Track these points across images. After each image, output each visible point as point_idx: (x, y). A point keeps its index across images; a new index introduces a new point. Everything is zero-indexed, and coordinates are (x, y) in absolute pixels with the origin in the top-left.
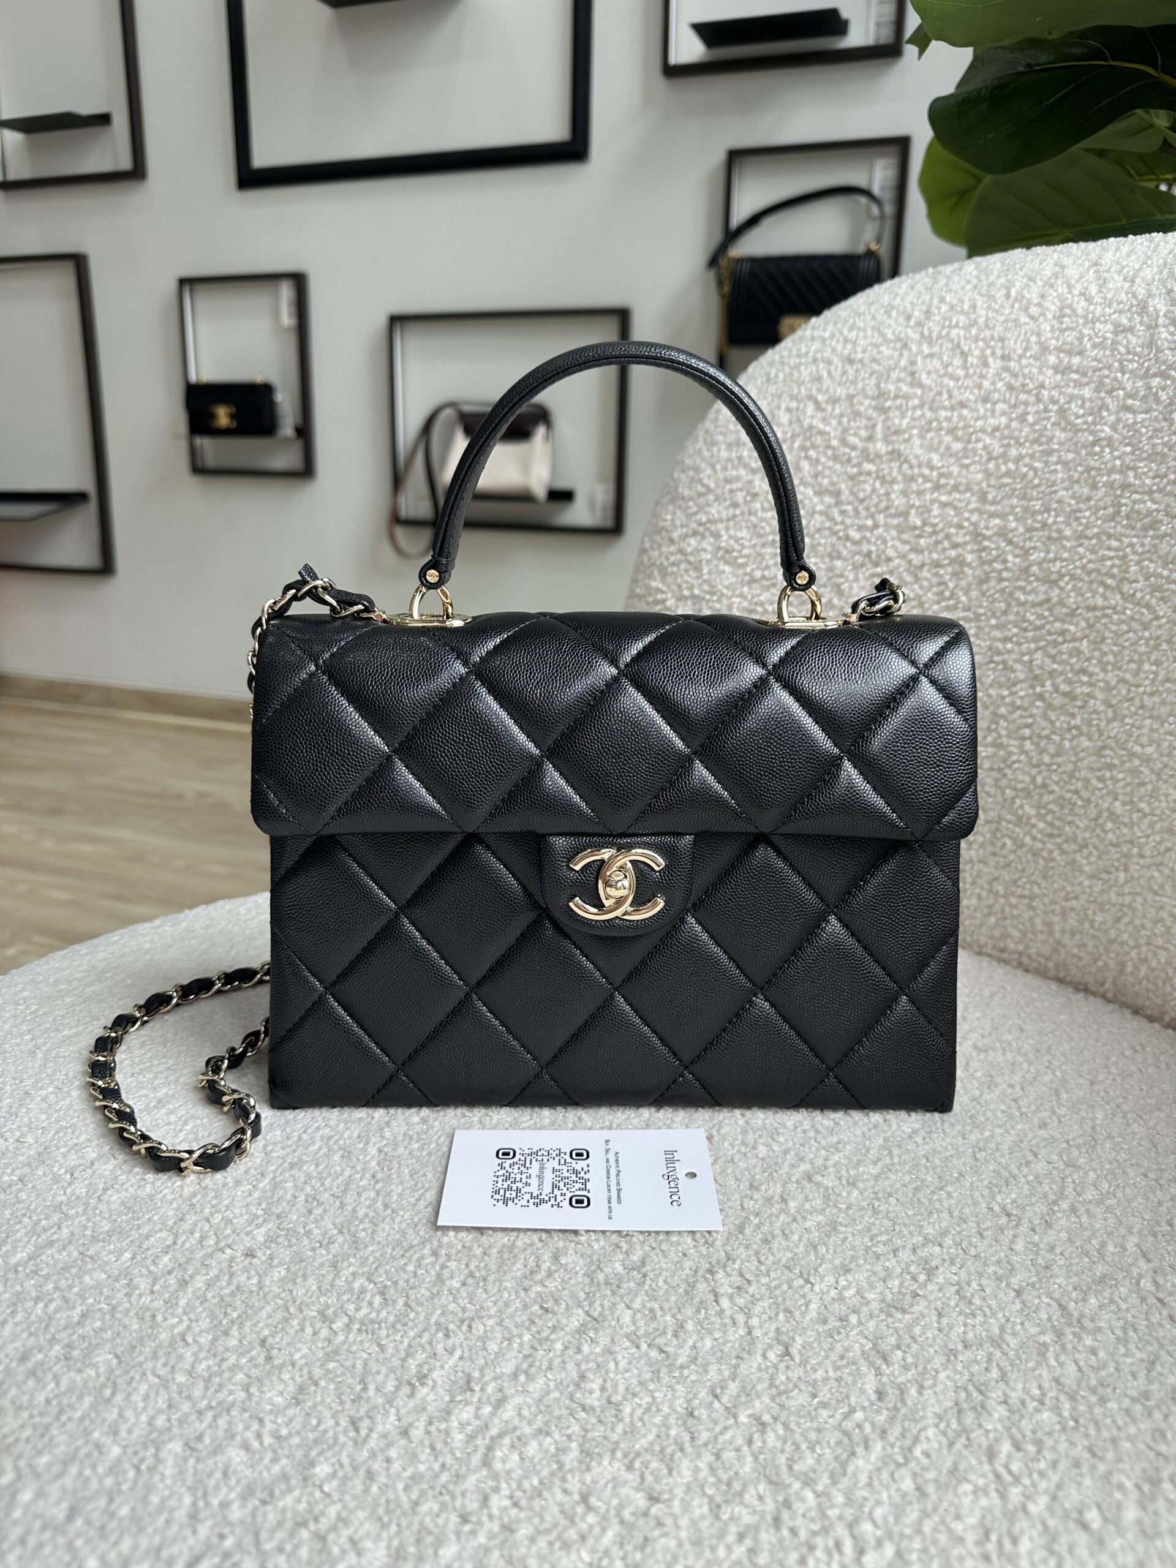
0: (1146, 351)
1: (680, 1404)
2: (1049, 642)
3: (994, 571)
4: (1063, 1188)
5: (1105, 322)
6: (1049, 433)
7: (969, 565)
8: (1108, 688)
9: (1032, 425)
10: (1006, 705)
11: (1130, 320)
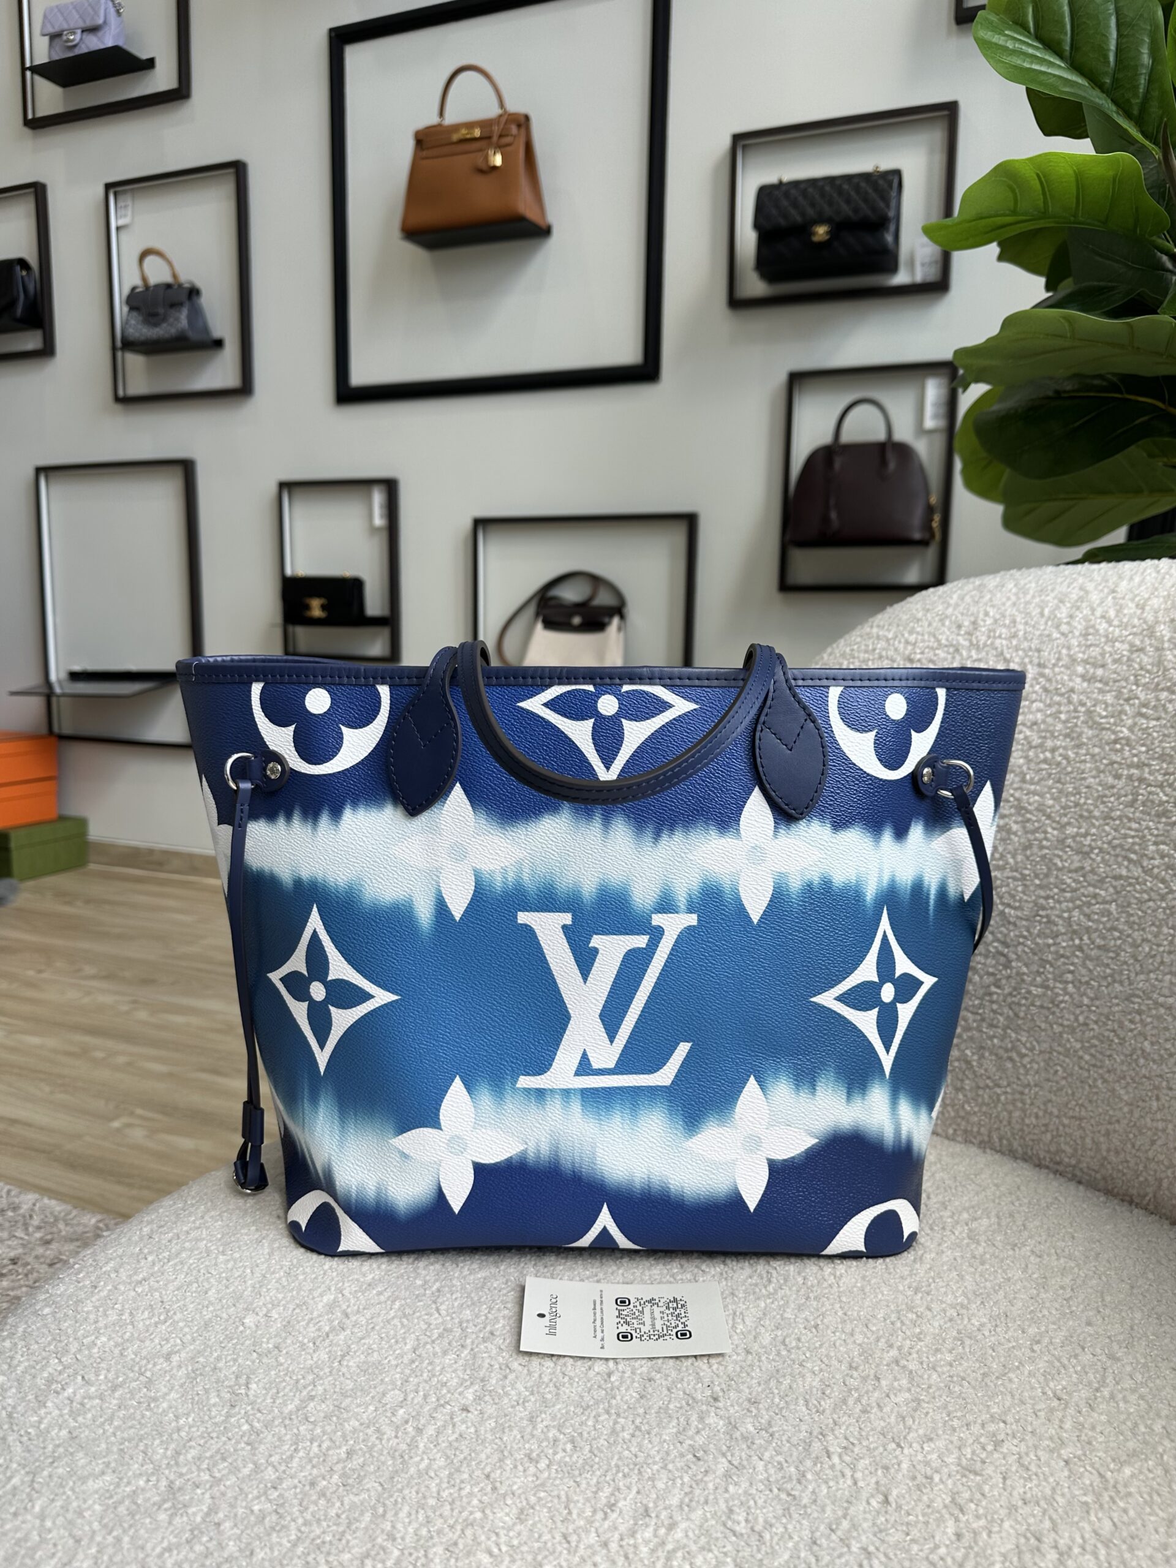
0: (1155, 670)
1: (806, 1534)
2: (1084, 903)
3: (1036, 839)
4: (1104, 1377)
5: (1122, 642)
6: (1078, 729)
7: (1015, 834)
8: (1135, 945)
9: (1064, 722)
10: (1050, 952)
11: (1142, 641)
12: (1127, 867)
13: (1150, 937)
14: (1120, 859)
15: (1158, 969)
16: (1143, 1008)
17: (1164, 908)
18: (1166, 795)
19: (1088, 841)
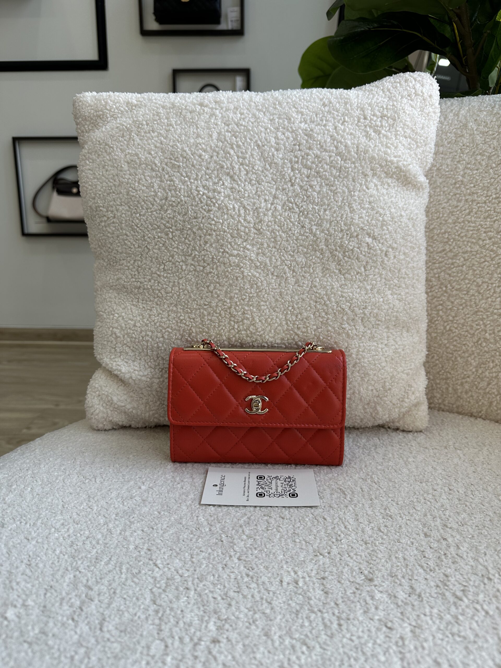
12: (470, 247)
13: (487, 280)
14: (465, 243)
15: (492, 296)
16: (485, 317)
17: (494, 265)
19: (446, 236)
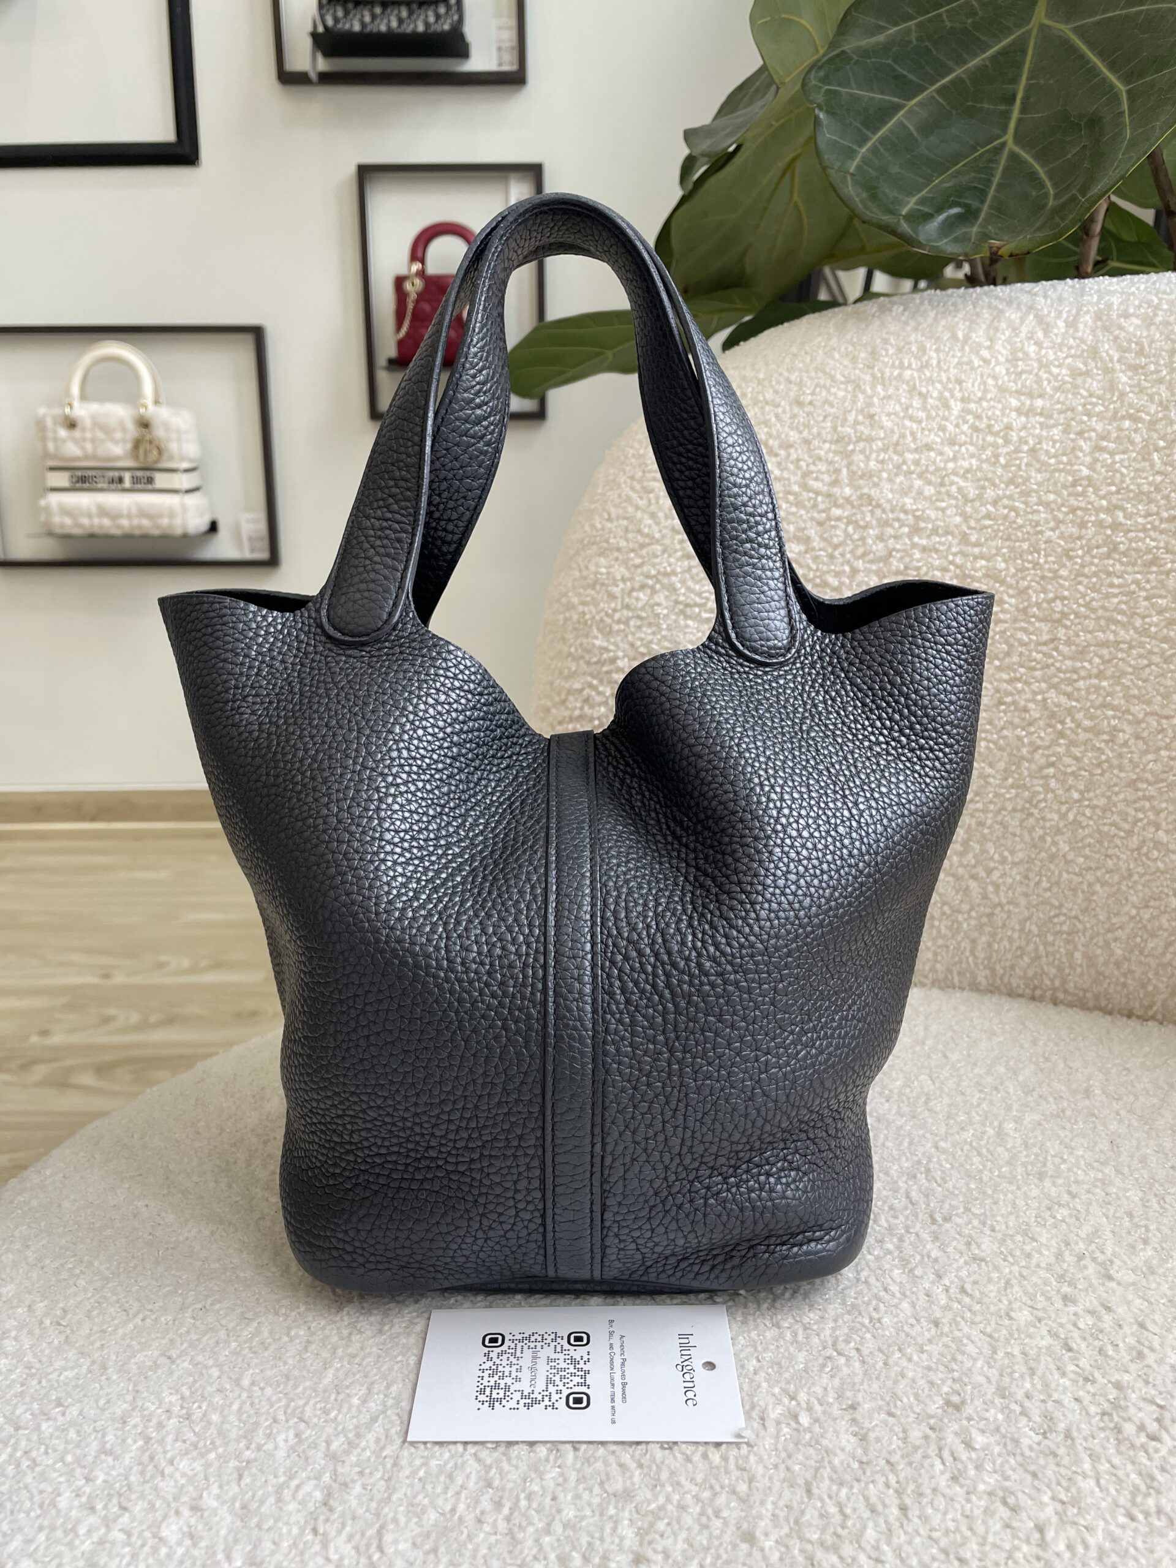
0: (1109, 395)
5: (1060, 366)
9: (1004, 467)
11: (1085, 364)
18: (1153, 540)
